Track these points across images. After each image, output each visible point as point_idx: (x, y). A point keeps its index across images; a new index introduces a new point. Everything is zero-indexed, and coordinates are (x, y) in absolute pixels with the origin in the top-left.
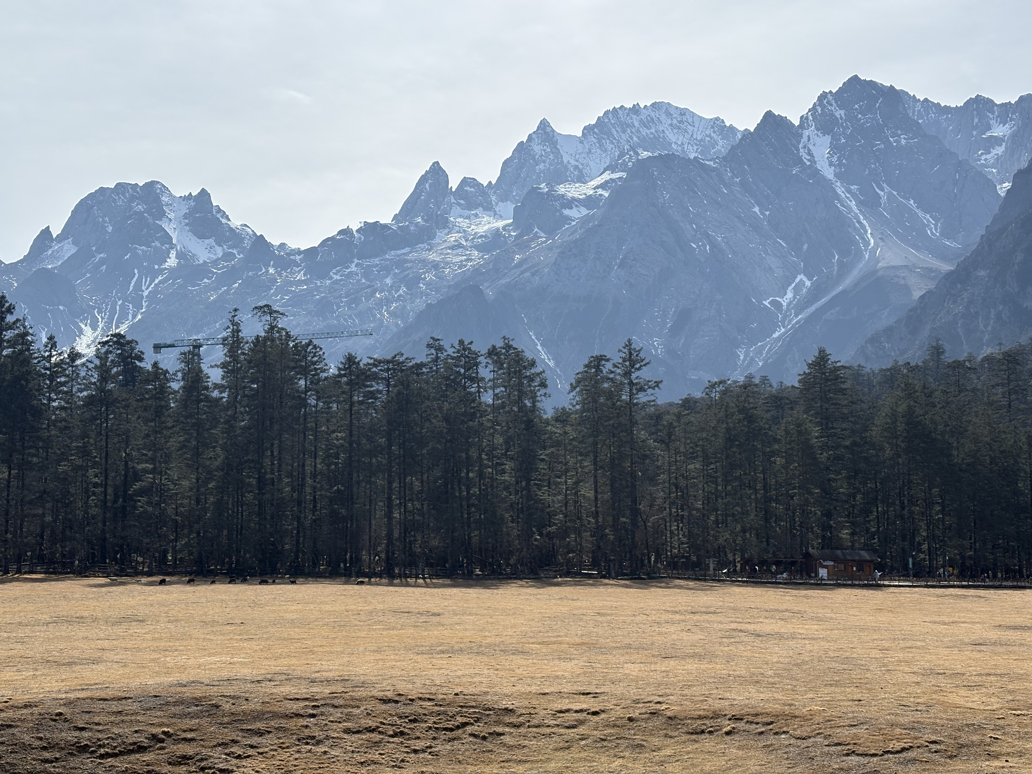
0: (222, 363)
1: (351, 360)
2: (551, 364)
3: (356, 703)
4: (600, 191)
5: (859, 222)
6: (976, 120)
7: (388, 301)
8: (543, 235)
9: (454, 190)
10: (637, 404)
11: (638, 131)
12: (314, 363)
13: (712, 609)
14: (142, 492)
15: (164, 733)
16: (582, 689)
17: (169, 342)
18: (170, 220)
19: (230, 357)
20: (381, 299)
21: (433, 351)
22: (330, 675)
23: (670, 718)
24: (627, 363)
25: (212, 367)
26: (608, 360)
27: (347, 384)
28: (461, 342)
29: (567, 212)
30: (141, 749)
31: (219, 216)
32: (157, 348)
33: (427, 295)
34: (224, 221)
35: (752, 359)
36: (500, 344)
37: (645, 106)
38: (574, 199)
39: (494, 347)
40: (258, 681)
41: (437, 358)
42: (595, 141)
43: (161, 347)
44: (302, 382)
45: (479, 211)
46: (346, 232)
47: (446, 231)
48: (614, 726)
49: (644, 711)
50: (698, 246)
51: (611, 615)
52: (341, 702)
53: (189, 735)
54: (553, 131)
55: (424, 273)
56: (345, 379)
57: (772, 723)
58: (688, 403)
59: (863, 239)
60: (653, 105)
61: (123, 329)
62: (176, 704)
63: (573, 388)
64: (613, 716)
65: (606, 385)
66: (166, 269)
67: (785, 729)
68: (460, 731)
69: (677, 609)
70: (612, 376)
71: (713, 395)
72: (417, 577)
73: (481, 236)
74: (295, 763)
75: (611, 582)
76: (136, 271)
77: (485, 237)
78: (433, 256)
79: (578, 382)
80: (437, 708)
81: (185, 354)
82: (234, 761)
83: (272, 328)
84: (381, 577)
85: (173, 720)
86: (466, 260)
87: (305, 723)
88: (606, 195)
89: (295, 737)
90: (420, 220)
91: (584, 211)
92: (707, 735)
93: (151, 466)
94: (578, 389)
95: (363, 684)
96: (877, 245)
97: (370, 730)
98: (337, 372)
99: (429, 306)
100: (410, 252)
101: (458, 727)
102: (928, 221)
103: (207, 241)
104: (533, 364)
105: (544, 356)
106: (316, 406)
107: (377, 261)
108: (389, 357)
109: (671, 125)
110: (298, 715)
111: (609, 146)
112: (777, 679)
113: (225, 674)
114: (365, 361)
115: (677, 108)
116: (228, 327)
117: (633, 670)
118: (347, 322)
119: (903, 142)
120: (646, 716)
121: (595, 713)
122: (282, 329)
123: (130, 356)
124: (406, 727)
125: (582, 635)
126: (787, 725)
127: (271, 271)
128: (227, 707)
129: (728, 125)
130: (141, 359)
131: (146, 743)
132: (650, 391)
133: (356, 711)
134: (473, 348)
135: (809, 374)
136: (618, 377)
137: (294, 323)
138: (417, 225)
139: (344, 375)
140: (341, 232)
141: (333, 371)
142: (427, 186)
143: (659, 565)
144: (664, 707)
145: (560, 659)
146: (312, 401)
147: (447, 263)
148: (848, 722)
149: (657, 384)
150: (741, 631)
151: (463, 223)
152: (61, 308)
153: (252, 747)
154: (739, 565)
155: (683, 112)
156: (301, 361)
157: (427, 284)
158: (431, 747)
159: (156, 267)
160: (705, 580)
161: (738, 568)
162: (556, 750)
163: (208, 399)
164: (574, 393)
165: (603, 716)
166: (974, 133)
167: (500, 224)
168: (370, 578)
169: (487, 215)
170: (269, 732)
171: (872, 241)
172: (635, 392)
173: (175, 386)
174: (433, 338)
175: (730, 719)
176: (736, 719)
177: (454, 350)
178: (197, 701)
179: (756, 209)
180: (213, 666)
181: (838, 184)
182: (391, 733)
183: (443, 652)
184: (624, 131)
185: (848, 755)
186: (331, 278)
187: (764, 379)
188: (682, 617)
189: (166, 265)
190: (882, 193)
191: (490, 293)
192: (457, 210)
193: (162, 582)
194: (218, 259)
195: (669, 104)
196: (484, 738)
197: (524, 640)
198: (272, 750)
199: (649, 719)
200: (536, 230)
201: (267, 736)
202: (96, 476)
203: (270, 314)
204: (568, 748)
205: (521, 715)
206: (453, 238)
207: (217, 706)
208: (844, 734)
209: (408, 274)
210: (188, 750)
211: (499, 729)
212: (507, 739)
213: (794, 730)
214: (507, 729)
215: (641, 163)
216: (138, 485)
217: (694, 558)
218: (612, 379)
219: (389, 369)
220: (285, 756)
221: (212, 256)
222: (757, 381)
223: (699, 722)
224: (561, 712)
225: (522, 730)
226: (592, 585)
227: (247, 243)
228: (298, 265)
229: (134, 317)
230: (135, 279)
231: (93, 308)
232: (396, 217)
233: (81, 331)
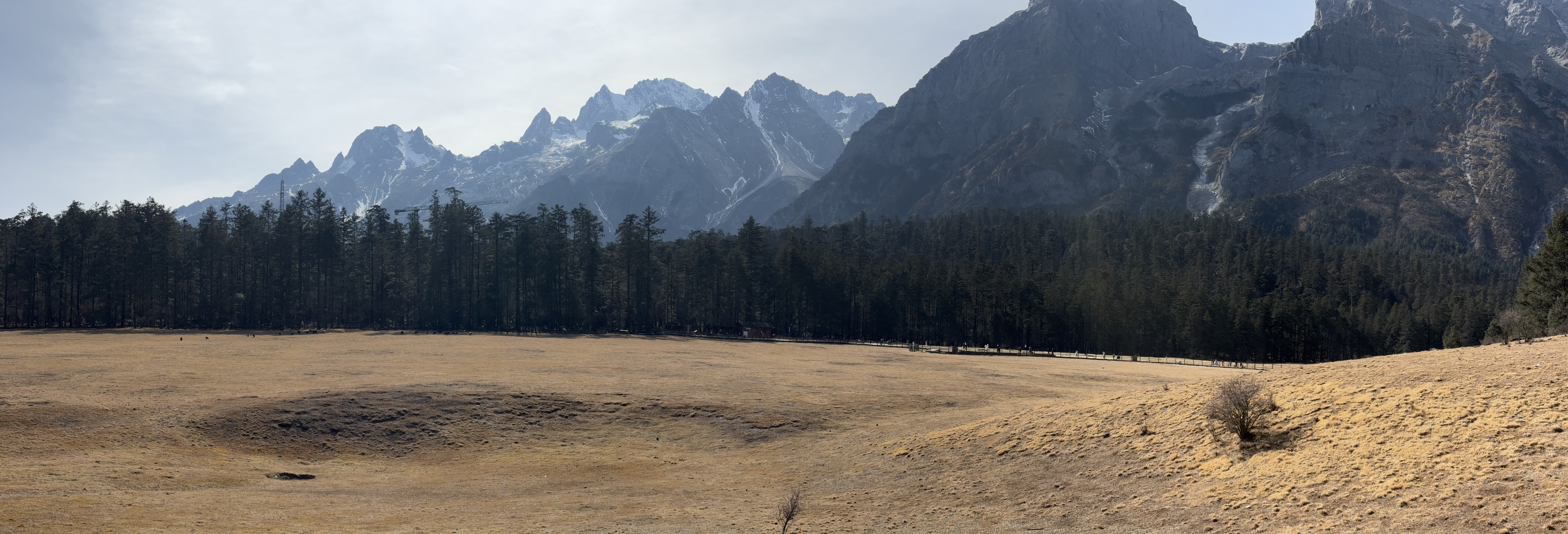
0: (429, 219)
1: (497, 216)
2: (606, 219)
3: (500, 397)
4: (635, 126)
5: (773, 151)
6: (835, 104)
7: (517, 184)
8: (603, 148)
9: (553, 123)
10: (652, 241)
11: (657, 94)
12: (478, 218)
13: (688, 351)
14: (390, 287)
15: (404, 411)
16: (618, 392)
17: (402, 209)
18: (402, 145)
19: (433, 215)
20: (513, 183)
21: (541, 211)
22: (487, 382)
23: (663, 408)
24: (647, 219)
25: (424, 221)
26: (637, 217)
27: (495, 229)
28: (557, 206)
29: (616, 136)
30: (393, 419)
31: (427, 141)
32: (397, 212)
33: (538, 181)
34: (429, 144)
35: (714, 220)
36: (578, 207)
37: (661, 80)
38: (620, 129)
39: (575, 209)
40: (450, 385)
41: (544, 215)
42: (632, 98)
43: (398, 212)
44: (471, 228)
45: (567, 135)
46: (494, 147)
47: (549, 146)
48: (634, 412)
49: (650, 404)
50: (688, 158)
51: (635, 353)
52: (492, 397)
53: (416, 412)
54: (609, 92)
55: (537, 169)
56: (494, 226)
57: (715, 411)
58: (679, 242)
59: (775, 160)
60: (666, 80)
61: (379, 203)
62: (410, 395)
63: (617, 232)
64: (633, 406)
65: (635, 231)
66: (400, 171)
67: (722, 414)
68: (554, 413)
69: (669, 351)
70: (639, 226)
71: (693, 238)
72: (532, 332)
73: (568, 149)
74: (469, 428)
75: (635, 336)
76: (385, 172)
77: (571, 149)
78: (541, 160)
79: (620, 228)
80: (542, 401)
81: (410, 215)
82: (439, 426)
83: (455, 199)
84: (513, 332)
85: (408, 404)
86: (560, 162)
87: (474, 408)
88: (638, 128)
89: (469, 414)
90: (534, 140)
91: (626, 136)
92: (682, 417)
93: (395, 273)
94: (620, 233)
95: (504, 388)
96: (781, 164)
97: (508, 412)
98: (489, 223)
99: (539, 187)
100: (529, 158)
101: (553, 411)
102: (808, 154)
103: (421, 155)
104: (596, 218)
105: (602, 214)
106: (478, 241)
107: (511, 162)
108: (517, 214)
109: (675, 91)
110: (470, 403)
111: (640, 101)
112: (719, 388)
113: (433, 381)
114: (505, 216)
115: (678, 82)
116: (432, 200)
117: (645, 382)
118: (495, 196)
119: (798, 111)
120: (651, 407)
121: (625, 405)
122: (461, 200)
123: (383, 217)
124: (526, 410)
125: (619, 364)
126: (723, 412)
127: (455, 169)
128: (435, 398)
129: (706, 93)
130: (388, 218)
131: (395, 415)
132: (659, 235)
133: (500, 402)
134: (563, 209)
135: (744, 229)
136: (642, 227)
137: (467, 197)
138: (533, 142)
139: (493, 224)
140: (492, 147)
141: (487, 222)
142: (539, 121)
143: (661, 328)
144: (660, 402)
145: (607, 376)
146: (476, 238)
147: (550, 163)
148: (753, 411)
149: (663, 231)
150: (702, 363)
151: (558, 141)
152: (349, 193)
153: (448, 419)
154: (702, 328)
155: (682, 85)
156: (470, 217)
157: (538, 175)
158: (539, 421)
159: (395, 170)
160: (685, 336)
161: (702, 330)
162: (604, 424)
163: (422, 238)
164: (618, 235)
165: (628, 406)
166: (834, 110)
167: (579, 142)
168: (508, 332)
169: (572, 138)
170: (456, 412)
171: (779, 162)
172: (651, 235)
173: (406, 231)
174: (541, 204)
175: (694, 409)
176: (697, 408)
177: (553, 210)
178: (420, 395)
179: (720, 140)
180: (428, 377)
181: (763, 130)
182: (519, 413)
183: (546, 371)
184: (649, 93)
185: (752, 428)
186: (487, 172)
187: (720, 231)
188: (672, 355)
189: (400, 169)
190: (785, 137)
191: (573, 180)
192: (555, 134)
193: (402, 333)
194: (427, 164)
195: (674, 80)
196: (567, 417)
197: (588, 366)
198: (458, 421)
199: (652, 408)
200: (599, 146)
201: (455, 414)
202: (368, 279)
203: (454, 192)
204: (610, 423)
205: (585, 405)
206: (553, 149)
207: (430, 398)
208: (751, 417)
209: (528, 170)
210: (416, 420)
211: (574, 413)
212: (578, 418)
213: (726, 415)
214: (579, 413)
215: (657, 111)
216: (388, 283)
217: (680, 324)
218: (639, 228)
219: (517, 221)
220: (464, 424)
221: (424, 163)
222: (716, 232)
223: (678, 410)
224: (607, 404)
225: (586, 413)
226: (625, 337)
227: (442, 155)
228: (469, 166)
229: (385, 196)
230: (384, 177)
231: (364, 193)
232: (521, 139)
233: (359, 205)
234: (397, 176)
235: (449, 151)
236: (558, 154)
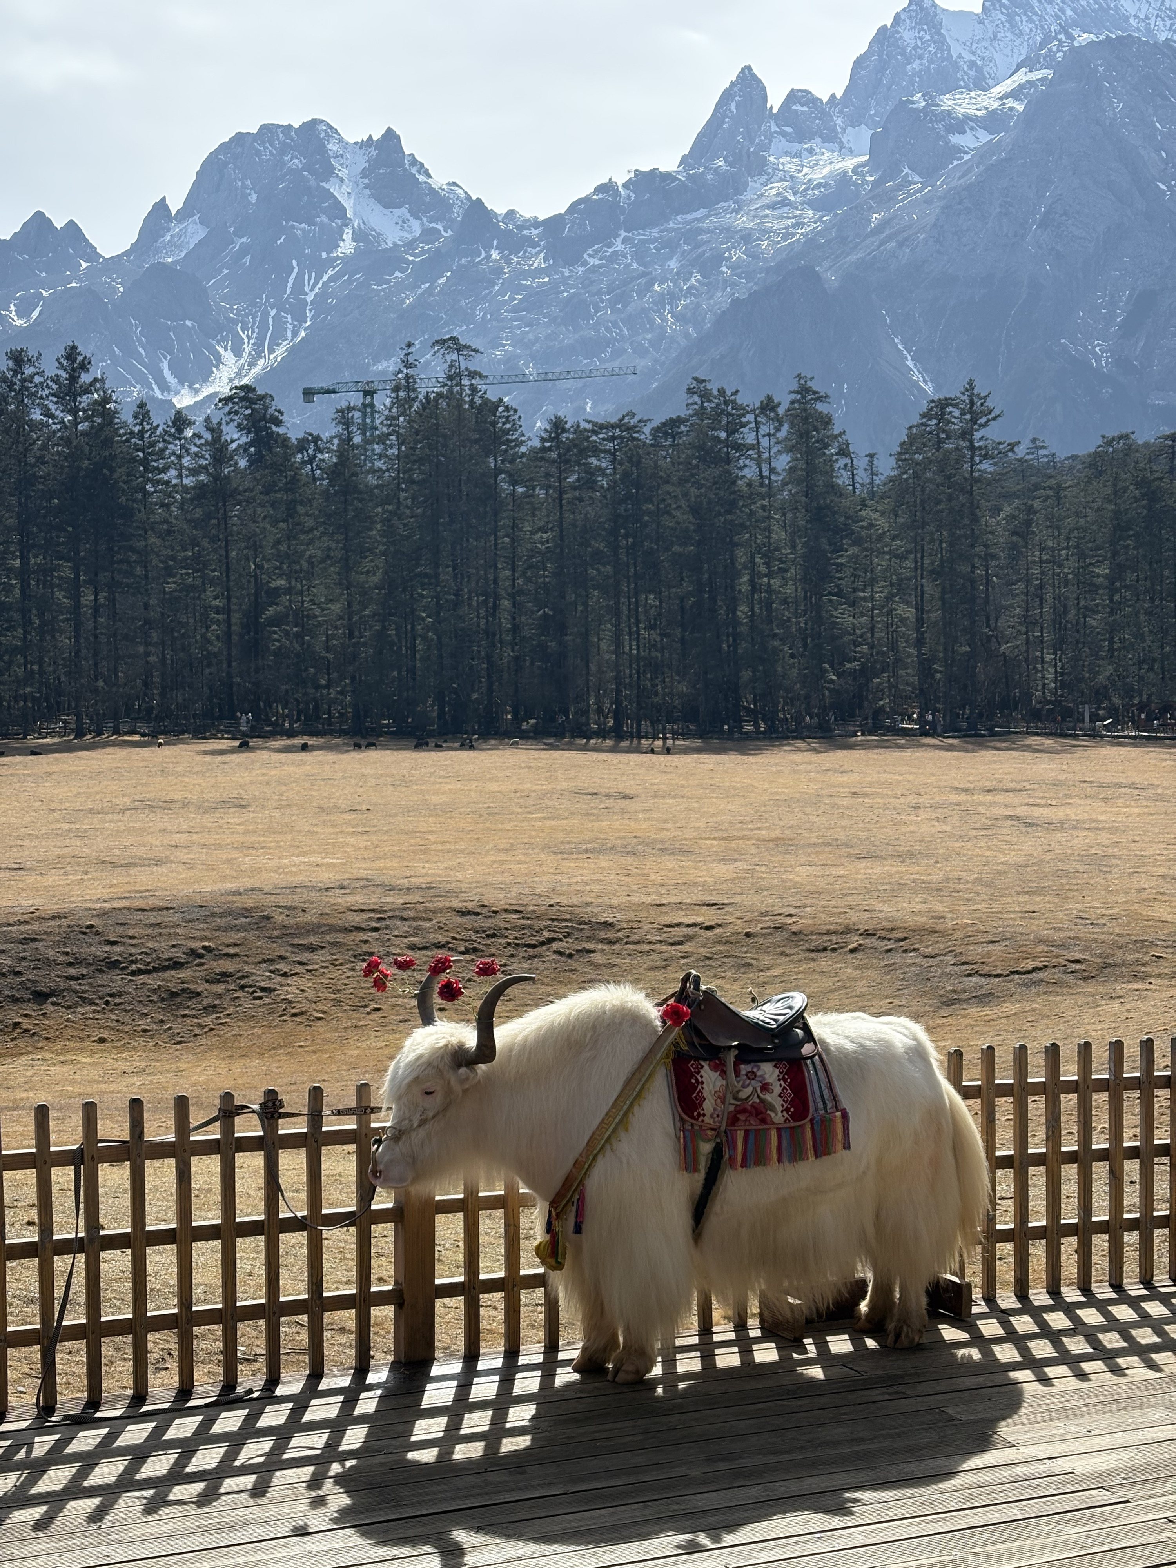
1: (559, 425)
4: (1011, 103)
7: (673, 298)
8: (916, 179)
9: (775, 111)
12: (507, 433)
18: (342, 180)
20: (662, 295)
21: (694, 400)
27: (554, 461)
29: (954, 140)
31: (414, 170)
33: (733, 284)
34: (422, 178)
38: (967, 118)
42: (1003, 18)
45: (815, 144)
46: (607, 188)
47: (764, 178)
50: (1170, 187)
55: (730, 249)
56: (551, 455)
61: (255, 375)
66: (338, 258)
73: (819, 186)
75: (937, 742)
76: (294, 263)
77: (825, 186)
78: (742, 222)
79: (911, 440)
86: (793, 226)
88: (1021, 108)
90: (721, 163)
91: (983, 138)
98: (538, 445)
99: (736, 302)
100: (706, 217)
103: (398, 212)
106: (512, 494)
107: (655, 232)
111: (1027, 27)
123: (262, 419)
127: (494, 255)
130: (279, 421)
138: (716, 170)
139: (549, 448)
140: (599, 189)
142: (733, 106)
147: (766, 232)
151: (788, 164)
152: (189, 323)
156: (489, 428)
157: (734, 267)
159: (324, 255)
167: (849, 164)
169: (828, 150)
172: (976, 459)
184: (1051, 1)
189: (338, 253)
191: (829, 278)
192: (779, 143)
194: (415, 240)
200: (907, 170)
206: (774, 190)
209: (704, 252)
215: (1076, 52)
217: (1064, 703)
221: (406, 235)
227: (457, 213)
228: (534, 245)
229: (295, 334)
230: (293, 276)
231: (235, 322)
232: (684, 161)
233: (219, 359)
234: (330, 273)
235: (479, 200)
236: (790, 204)
